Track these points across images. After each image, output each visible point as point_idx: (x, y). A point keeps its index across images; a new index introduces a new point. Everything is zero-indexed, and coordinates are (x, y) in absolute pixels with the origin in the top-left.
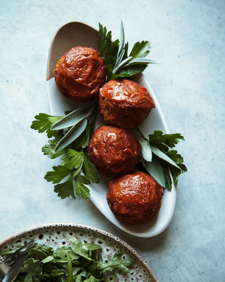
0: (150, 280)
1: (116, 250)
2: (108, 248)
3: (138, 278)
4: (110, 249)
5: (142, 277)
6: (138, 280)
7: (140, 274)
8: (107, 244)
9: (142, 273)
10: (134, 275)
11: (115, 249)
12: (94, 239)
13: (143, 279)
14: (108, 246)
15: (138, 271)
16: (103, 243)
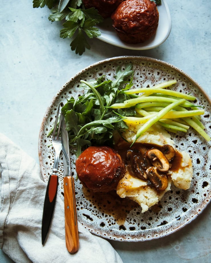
0: (152, 66)
1: (115, 69)
2: (109, 73)
3: (144, 73)
4: (110, 73)
5: (146, 70)
6: (145, 74)
7: (142, 70)
8: (106, 71)
9: (143, 68)
10: (139, 73)
11: (113, 70)
12: (95, 76)
13: (148, 71)
14: (108, 72)
15: (140, 68)
16: (103, 72)
